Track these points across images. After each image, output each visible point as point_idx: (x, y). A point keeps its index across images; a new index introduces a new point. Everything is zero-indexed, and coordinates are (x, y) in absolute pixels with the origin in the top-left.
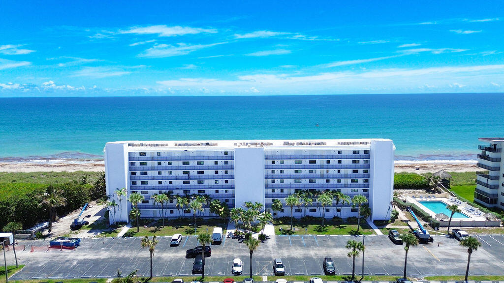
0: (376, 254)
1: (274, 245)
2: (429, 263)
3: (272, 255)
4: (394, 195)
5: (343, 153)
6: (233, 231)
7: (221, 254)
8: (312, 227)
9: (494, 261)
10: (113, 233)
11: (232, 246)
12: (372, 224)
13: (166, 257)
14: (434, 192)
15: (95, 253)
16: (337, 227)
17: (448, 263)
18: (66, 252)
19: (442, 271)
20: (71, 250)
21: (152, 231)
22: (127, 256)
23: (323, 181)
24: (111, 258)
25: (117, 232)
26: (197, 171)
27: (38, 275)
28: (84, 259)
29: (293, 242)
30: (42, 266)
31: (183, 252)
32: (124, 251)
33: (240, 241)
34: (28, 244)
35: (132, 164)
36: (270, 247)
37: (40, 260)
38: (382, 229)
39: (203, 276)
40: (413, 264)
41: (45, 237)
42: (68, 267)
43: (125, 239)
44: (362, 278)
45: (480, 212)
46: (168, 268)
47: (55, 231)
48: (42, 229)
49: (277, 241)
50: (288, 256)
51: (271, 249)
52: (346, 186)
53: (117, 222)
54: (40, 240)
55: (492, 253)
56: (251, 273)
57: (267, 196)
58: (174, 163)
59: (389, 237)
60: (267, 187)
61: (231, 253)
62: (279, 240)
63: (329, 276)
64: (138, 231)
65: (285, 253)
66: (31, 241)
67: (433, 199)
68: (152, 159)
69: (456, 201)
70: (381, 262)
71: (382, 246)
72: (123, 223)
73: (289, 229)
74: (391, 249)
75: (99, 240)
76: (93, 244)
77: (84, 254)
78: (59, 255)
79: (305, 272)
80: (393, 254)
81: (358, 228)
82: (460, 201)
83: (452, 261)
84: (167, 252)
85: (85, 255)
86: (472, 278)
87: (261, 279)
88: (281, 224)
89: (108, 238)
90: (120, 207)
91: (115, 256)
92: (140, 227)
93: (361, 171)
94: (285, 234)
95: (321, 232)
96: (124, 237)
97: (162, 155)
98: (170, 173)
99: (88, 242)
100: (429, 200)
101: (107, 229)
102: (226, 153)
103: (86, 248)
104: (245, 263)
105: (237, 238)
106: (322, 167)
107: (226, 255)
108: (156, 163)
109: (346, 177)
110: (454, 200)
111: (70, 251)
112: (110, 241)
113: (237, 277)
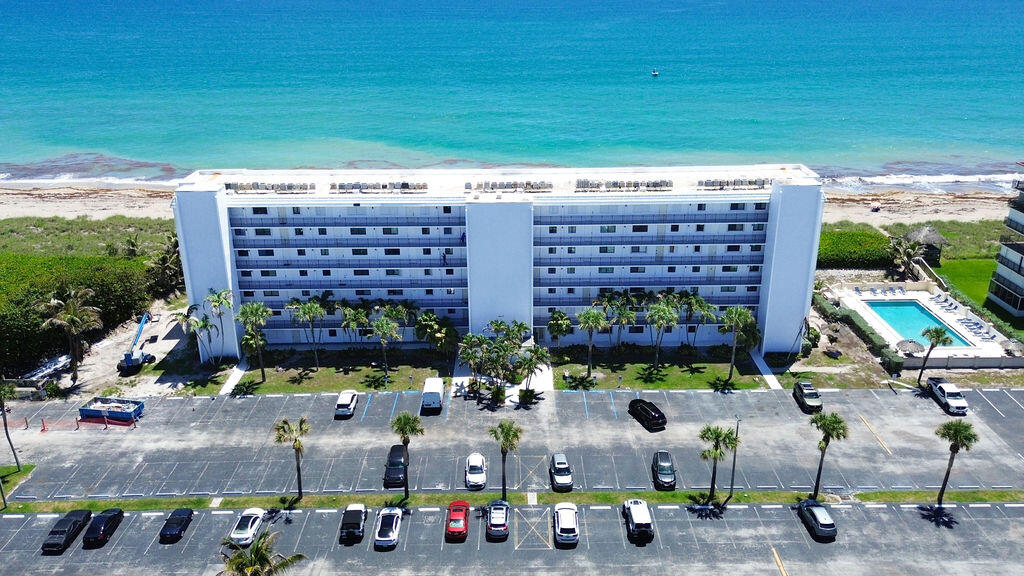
0: (764, 437)
1: (553, 414)
2: (870, 460)
3: (548, 441)
4: (816, 288)
5: (708, 210)
6: (466, 381)
7: (442, 438)
8: (633, 369)
9: (1002, 454)
10: (209, 385)
11: (464, 419)
12: (760, 363)
13: (327, 445)
14: (903, 277)
15: (179, 434)
16: (686, 368)
17: (907, 460)
18: (118, 430)
19: (892, 478)
20: (127, 427)
21: (294, 381)
22: (245, 442)
23: (660, 271)
24: (212, 448)
25: (217, 383)
26: (383, 249)
27: (67, 491)
28: (158, 451)
29: (593, 408)
30: (72, 466)
31: (361, 433)
32: (238, 431)
33: (480, 406)
34: (34, 410)
35: (239, 232)
36: (544, 420)
37: (65, 452)
38: (782, 374)
39: (407, 492)
40: (836, 461)
41: (65, 394)
42: (126, 468)
43: (238, 400)
44: (730, 497)
45: (994, 332)
46: (332, 474)
47: (86, 379)
48: (58, 374)
49: (558, 405)
50: (581, 442)
51: (544, 425)
52: (710, 281)
53: (216, 359)
54: (57, 401)
55: (1003, 435)
56: (504, 485)
57: (537, 302)
58: (333, 232)
59: (794, 395)
60: (538, 282)
61: (462, 436)
62: (562, 403)
63: (662, 493)
64: (264, 380)
65: (575, 436)
66: (39, 404)
67: (899, 296)
68: (283, 223)
69: (946, 301)
70: (772, 458)
71: (776, 417)
72: (230, 361)
73: (585, 374)
74: (793, 425)
75: (182, 402)
76: (172, 414)
77: (157, 436)
78: (103, 441)
79: (613, 482)
80: (797, 438)
81: (731, 374)
82: (956, 303)
83: (917, 454)
84: (330, 434)
85: (158, 440)
86: (952, 496)
87: (524, 499)
88: (567, 362)
89: (201, 398)
90: (220, 331)
91: (221, 442)
92: (266, 370)
93: (746, 248)
94: (575, 388)
95: (652, 382)
96: (233, 394)
97: (304, 214)
98: (325, 253)
99: (160, 408)
100: (889, 297)
101: (197, 374)
102: (447, 209)
103: (157, 423)
104: (492, 461)
105: (474, 398)
106: (661, 240)
107: (453, 440)
108: (291, 230)
109: (712, 260)
110: (942, 299)
111: (125, 429)
112: (205, 405)
113: (476, 494)
